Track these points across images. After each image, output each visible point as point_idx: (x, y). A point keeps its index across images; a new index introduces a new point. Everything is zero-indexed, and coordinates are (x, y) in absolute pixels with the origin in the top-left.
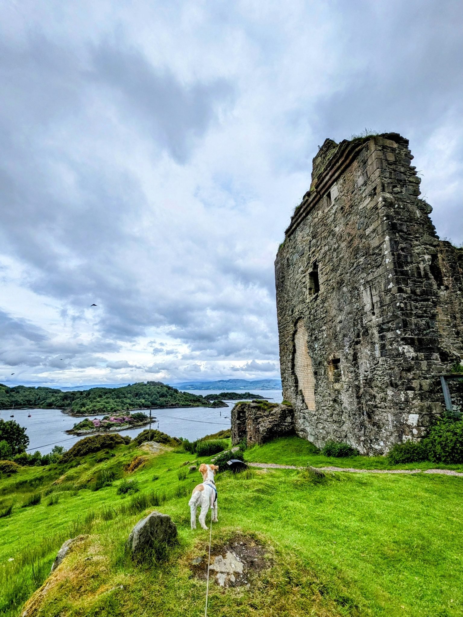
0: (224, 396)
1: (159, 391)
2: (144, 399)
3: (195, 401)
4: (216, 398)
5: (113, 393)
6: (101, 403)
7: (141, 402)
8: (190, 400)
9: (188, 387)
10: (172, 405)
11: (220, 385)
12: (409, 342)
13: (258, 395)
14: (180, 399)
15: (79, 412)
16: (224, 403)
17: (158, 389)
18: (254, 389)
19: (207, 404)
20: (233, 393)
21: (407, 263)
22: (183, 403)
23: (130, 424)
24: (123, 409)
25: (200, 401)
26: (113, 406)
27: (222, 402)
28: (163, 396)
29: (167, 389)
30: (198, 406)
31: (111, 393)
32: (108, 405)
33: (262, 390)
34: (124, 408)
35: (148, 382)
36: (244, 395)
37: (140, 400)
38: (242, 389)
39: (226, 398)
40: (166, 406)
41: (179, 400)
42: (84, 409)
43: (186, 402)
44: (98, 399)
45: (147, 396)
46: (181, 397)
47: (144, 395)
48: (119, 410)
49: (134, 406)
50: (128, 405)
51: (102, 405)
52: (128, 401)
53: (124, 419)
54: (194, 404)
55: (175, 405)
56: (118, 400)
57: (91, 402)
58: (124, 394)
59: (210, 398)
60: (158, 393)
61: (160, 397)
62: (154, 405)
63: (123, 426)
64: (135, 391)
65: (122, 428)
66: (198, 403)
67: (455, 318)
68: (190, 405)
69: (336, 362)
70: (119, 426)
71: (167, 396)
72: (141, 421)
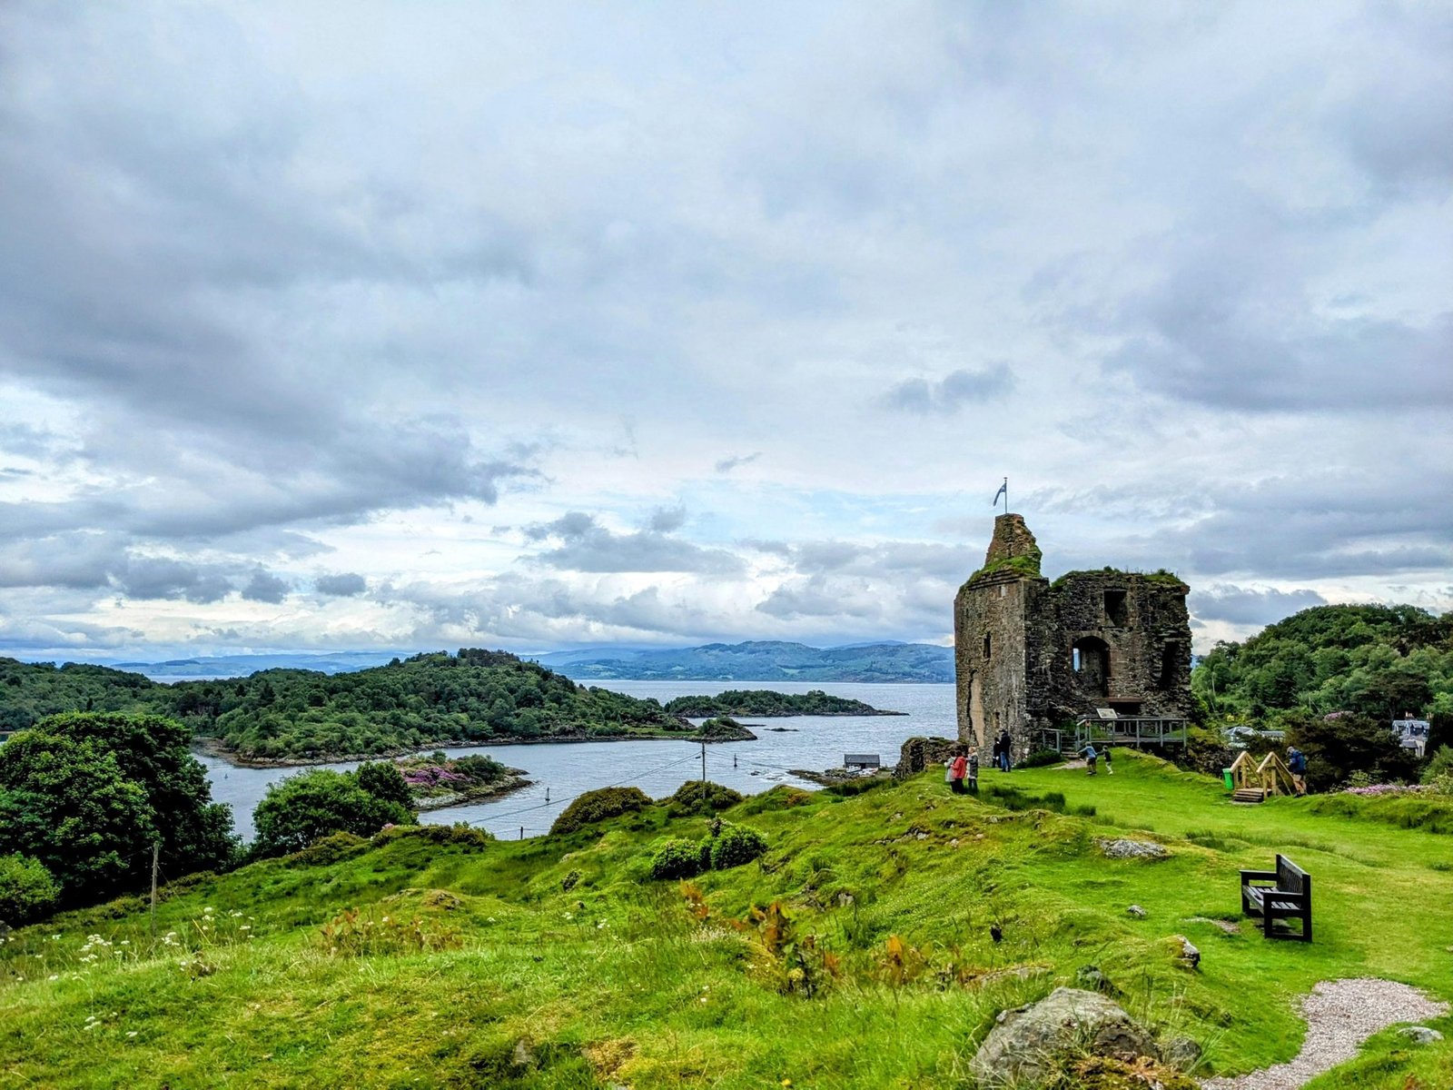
0: (735, 701)
1: (513, 685)
2: (464, 710)
3: (639, 720)
4: (708, 709)
5: (358, 690)
6: (326, 725)
7: (457, 722)
8: (624, 717)
9: (593, 667)
10: (564, 732)
11: (710, 660)
12: (1029, 712)
13: (855, 702)
14: (588, 711)
15: (261, 751)
16: (741, 728)
17: (508, 679)
18: (836, 679)
19: (680, 729)
20: (766, 693)
21: (1034, 666)
22: (598, 727)
23: (456, 789)
24: (404, 745)
25: (654, 721)
26: (369, 734)
27: (734, 725)
28: (528, 700)
29: (539, 678)
30: (651, 737)
31: (350, 691)
32: (351, 729)
33: (865, 680)
34: (407, 742)
35: (463, 653)
36: (806, 699)
37: (454, 715)
38: (792, 678)
39: (741, 710)
40: (543, 735)
41: (584, 715)
42: (272, 743)
43: (611, 724)
44: (314, 711)
45: (473, 702)
46: (588, 705)
47: (462, 699)
48: (391, 748)
49: (436, 734)
50: (418, 733)
51: (332, 730)
52: (412, 717)
53: (435, 776)
54: (637, 730)
55: (572, 732)
56: (382, 714)
57: (292, 718)
58: (395, 695)
59: (684, 709)
60: (512, 691)
61: (519, 704)
62: (502, 732)
63: (439, 795)
64: (429, 684)
65: (436, 801)
66: (651, 728)
67: (1134, 661)
68: (623, 733)
69: (998, 714)
70: (427, 795)
71: (541, 702)
72: (488, 781)
